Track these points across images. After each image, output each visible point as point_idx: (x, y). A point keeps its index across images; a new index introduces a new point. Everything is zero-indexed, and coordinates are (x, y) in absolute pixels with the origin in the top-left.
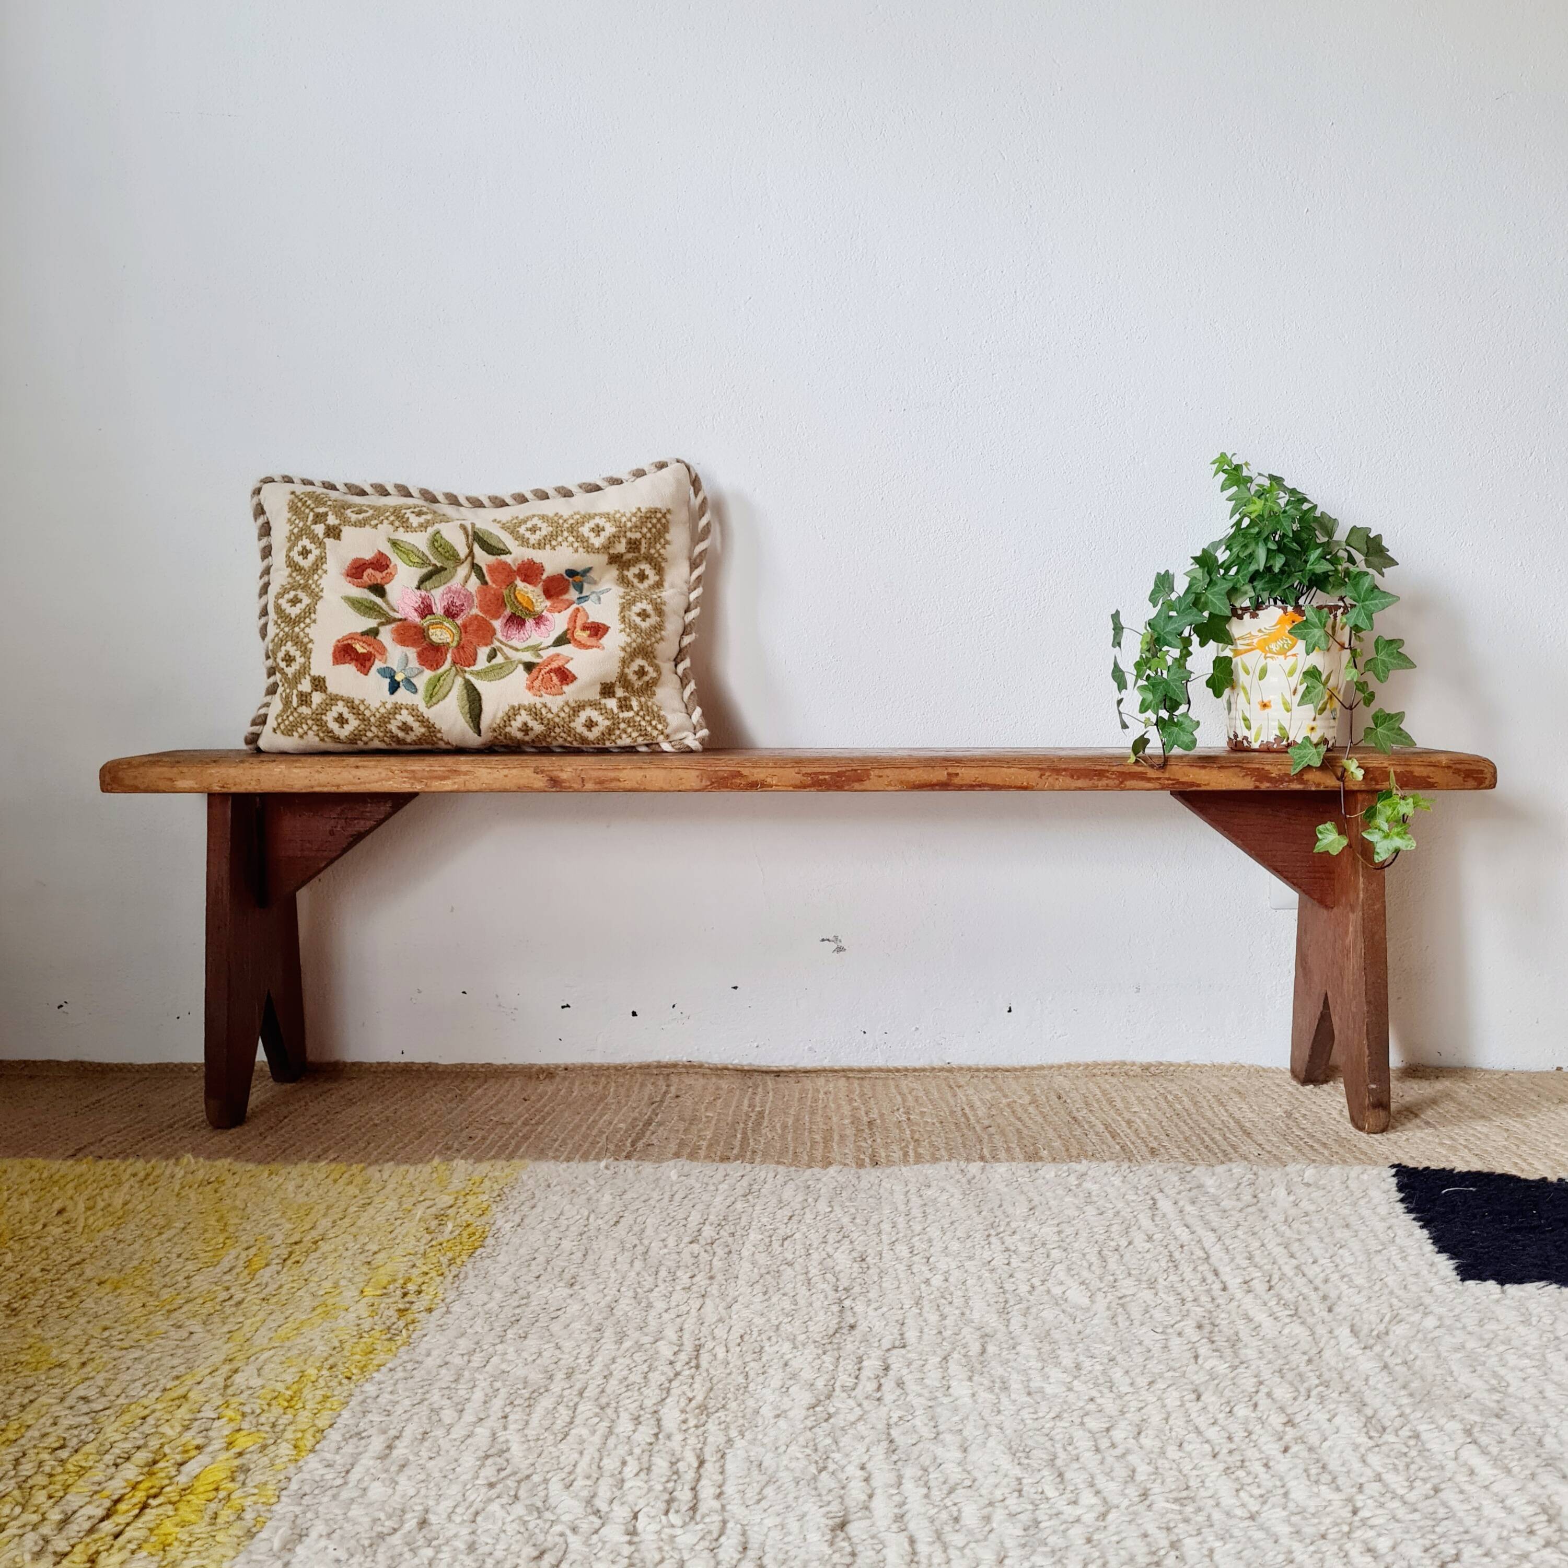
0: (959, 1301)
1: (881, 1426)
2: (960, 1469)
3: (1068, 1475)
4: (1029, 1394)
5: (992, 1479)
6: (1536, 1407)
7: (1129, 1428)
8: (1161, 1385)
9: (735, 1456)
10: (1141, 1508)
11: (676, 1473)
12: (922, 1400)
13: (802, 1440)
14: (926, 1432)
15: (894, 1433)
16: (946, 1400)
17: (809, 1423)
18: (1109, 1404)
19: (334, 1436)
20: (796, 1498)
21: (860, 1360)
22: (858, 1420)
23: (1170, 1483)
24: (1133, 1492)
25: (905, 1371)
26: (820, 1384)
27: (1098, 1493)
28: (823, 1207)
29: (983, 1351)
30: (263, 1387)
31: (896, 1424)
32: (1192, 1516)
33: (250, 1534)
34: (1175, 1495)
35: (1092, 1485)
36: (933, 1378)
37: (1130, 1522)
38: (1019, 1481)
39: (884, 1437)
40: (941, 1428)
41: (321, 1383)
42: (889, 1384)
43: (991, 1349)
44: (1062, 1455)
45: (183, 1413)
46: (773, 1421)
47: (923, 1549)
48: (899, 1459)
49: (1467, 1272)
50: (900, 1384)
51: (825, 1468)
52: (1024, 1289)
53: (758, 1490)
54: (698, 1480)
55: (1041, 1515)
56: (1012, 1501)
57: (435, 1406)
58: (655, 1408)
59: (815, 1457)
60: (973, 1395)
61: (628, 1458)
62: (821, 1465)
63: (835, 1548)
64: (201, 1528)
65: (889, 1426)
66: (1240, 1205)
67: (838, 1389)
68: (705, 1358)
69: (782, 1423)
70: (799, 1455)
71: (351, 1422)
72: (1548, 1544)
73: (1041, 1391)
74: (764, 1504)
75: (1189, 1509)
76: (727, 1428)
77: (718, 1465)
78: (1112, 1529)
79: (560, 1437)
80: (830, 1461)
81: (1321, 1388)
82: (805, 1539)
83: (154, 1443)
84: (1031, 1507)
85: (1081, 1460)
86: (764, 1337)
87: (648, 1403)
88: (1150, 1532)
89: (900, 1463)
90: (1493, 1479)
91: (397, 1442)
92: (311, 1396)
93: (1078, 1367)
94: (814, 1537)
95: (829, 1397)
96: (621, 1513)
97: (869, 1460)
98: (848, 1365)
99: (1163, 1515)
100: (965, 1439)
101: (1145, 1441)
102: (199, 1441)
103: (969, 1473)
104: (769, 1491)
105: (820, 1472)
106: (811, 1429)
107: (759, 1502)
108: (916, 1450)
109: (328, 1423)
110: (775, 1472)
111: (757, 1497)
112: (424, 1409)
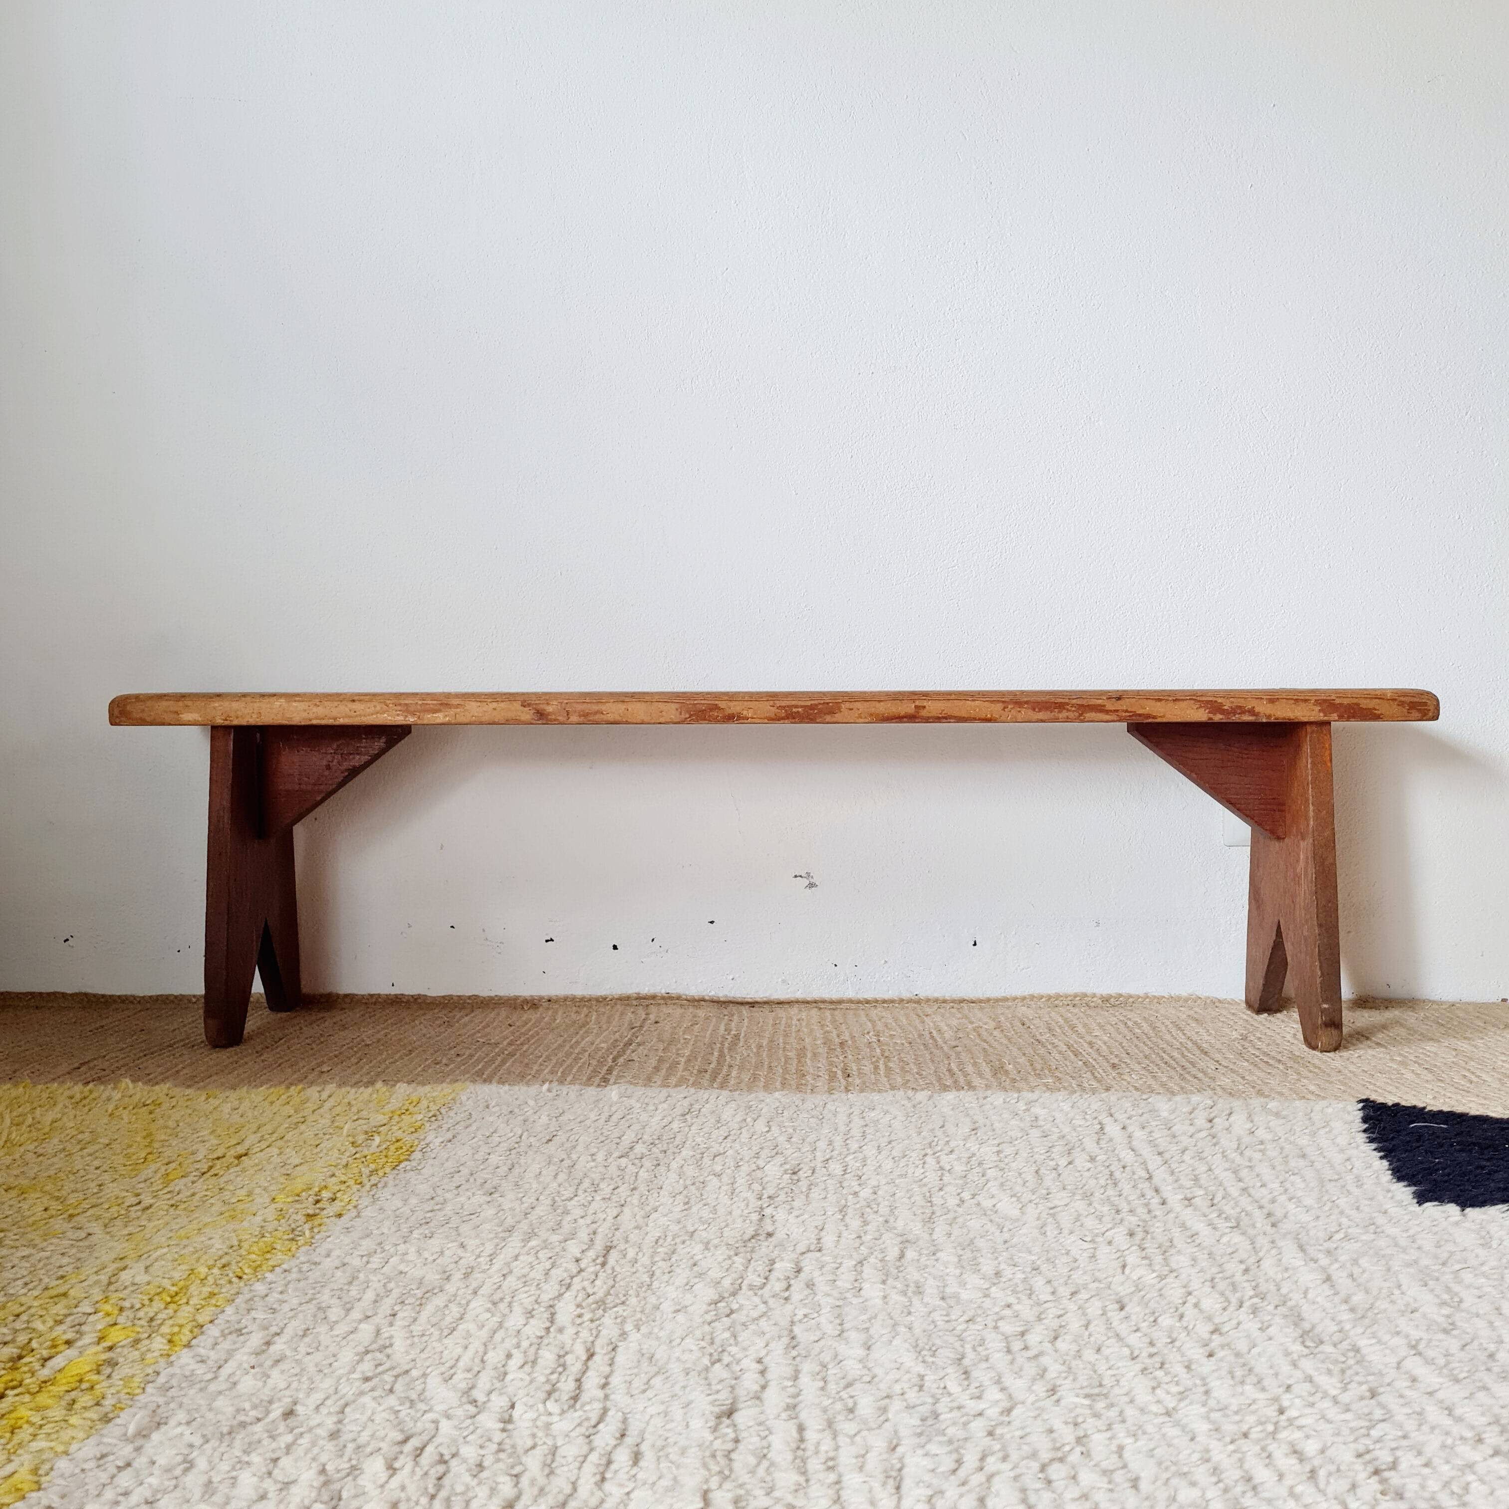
0: (884, 1210)
1: (785, 1323)
2: (860, 1366)
3: (974, 1374)
4: (943, 1298)
5: (894, 1375)
7: (1046, 1332)
8: (1085, 1294)
9: (627, 1348)
10: (1047, 1404)
11: (564, 1366)
12: (830, 1300)
13: (698, 1333)
14: (831, 1329)
15: (797, 1330)
16: (855, 1301)
17: (708, 1318)
18: (1026, 1308)
19: (213, 1331)
20: (684, 1387)
21: (773, 1262)
22: (761, 1317)
23: (1082, 1380)
24: (1040, 1388)
25: (816, 1273)
26: (727, 1282)
27: (1003, 1389)
28: (761, 1126)
29: (902, 1255)
30: (148, 1283)
31: (800, 1321)
32: (1103, 1412)
33: (106, 1419)
34: (1087, 1390)
35: (998, 1382)
36: (845, 1280)
37: (1036, 1418)
38: (922, 1377)
39: (786, 1333)
40: (847, 1326)
41: (211, 1279)
42: (798, 1285)
43: (910, 1255)
44: (970, 1354)
45: (60, 1309)
46: (671, 1316)
47: (812, 1437)
48: (799, 1355)
49: (1424, 1196)
50: (810, 1285)
51: (719, 1360)
52: (955, 1202)
53: (645, 1380)
54: (584, 1373)
55: (941, 1408)
56: (912, 1396)
57: (324, 1305)
58: (551, 1303)
59: (710, 1350)
60: (885, 1297)
61: (514, 1352)
62: (716, 1357)
63: (716, 1435)
64: (57, 1413)
65: (793, 1323)
66: (1192, 1130)
67: (744, 1287)
68: (613, 1256)
69: (680, 1317)
70: (693, 1347)
71: (234, 1318)
73: (957, 1297)
74: (650, 1394)
75: (1100, 1405)
76: (623, 1322)
77: (607, 1357)
78: (1016, 1424)
79: (446, 1332)
80: (726, 1354)
81: (1256, 1300)
82: (687, 1426)
83: (22, 1338)
84: (930, 1400)
85: (991, 1360)
86: (678, 1240)
87: (545, 1298)
88: (1055, 1428)
89: (798, 1359)
91: (276, 1338)
92: (197, 1291)
93: (998, 1274)
94: (697, 1424)
95: (734, 1294)
96: (498, 1402)
97: (767, 1354)
98: (759, 1266)
100: (871, 1337)
101: (1060, 1344)
102: (70, 1336)
103: (869, 1369)
104: (656, 1382)
105: (713, 1364)
106: (709, 1324)
107: (644, 1391)
108: (817, 1347)
109: (209, 1318)
110: (666, 1363)
111: (643, 1387)
112: (312, 1307)
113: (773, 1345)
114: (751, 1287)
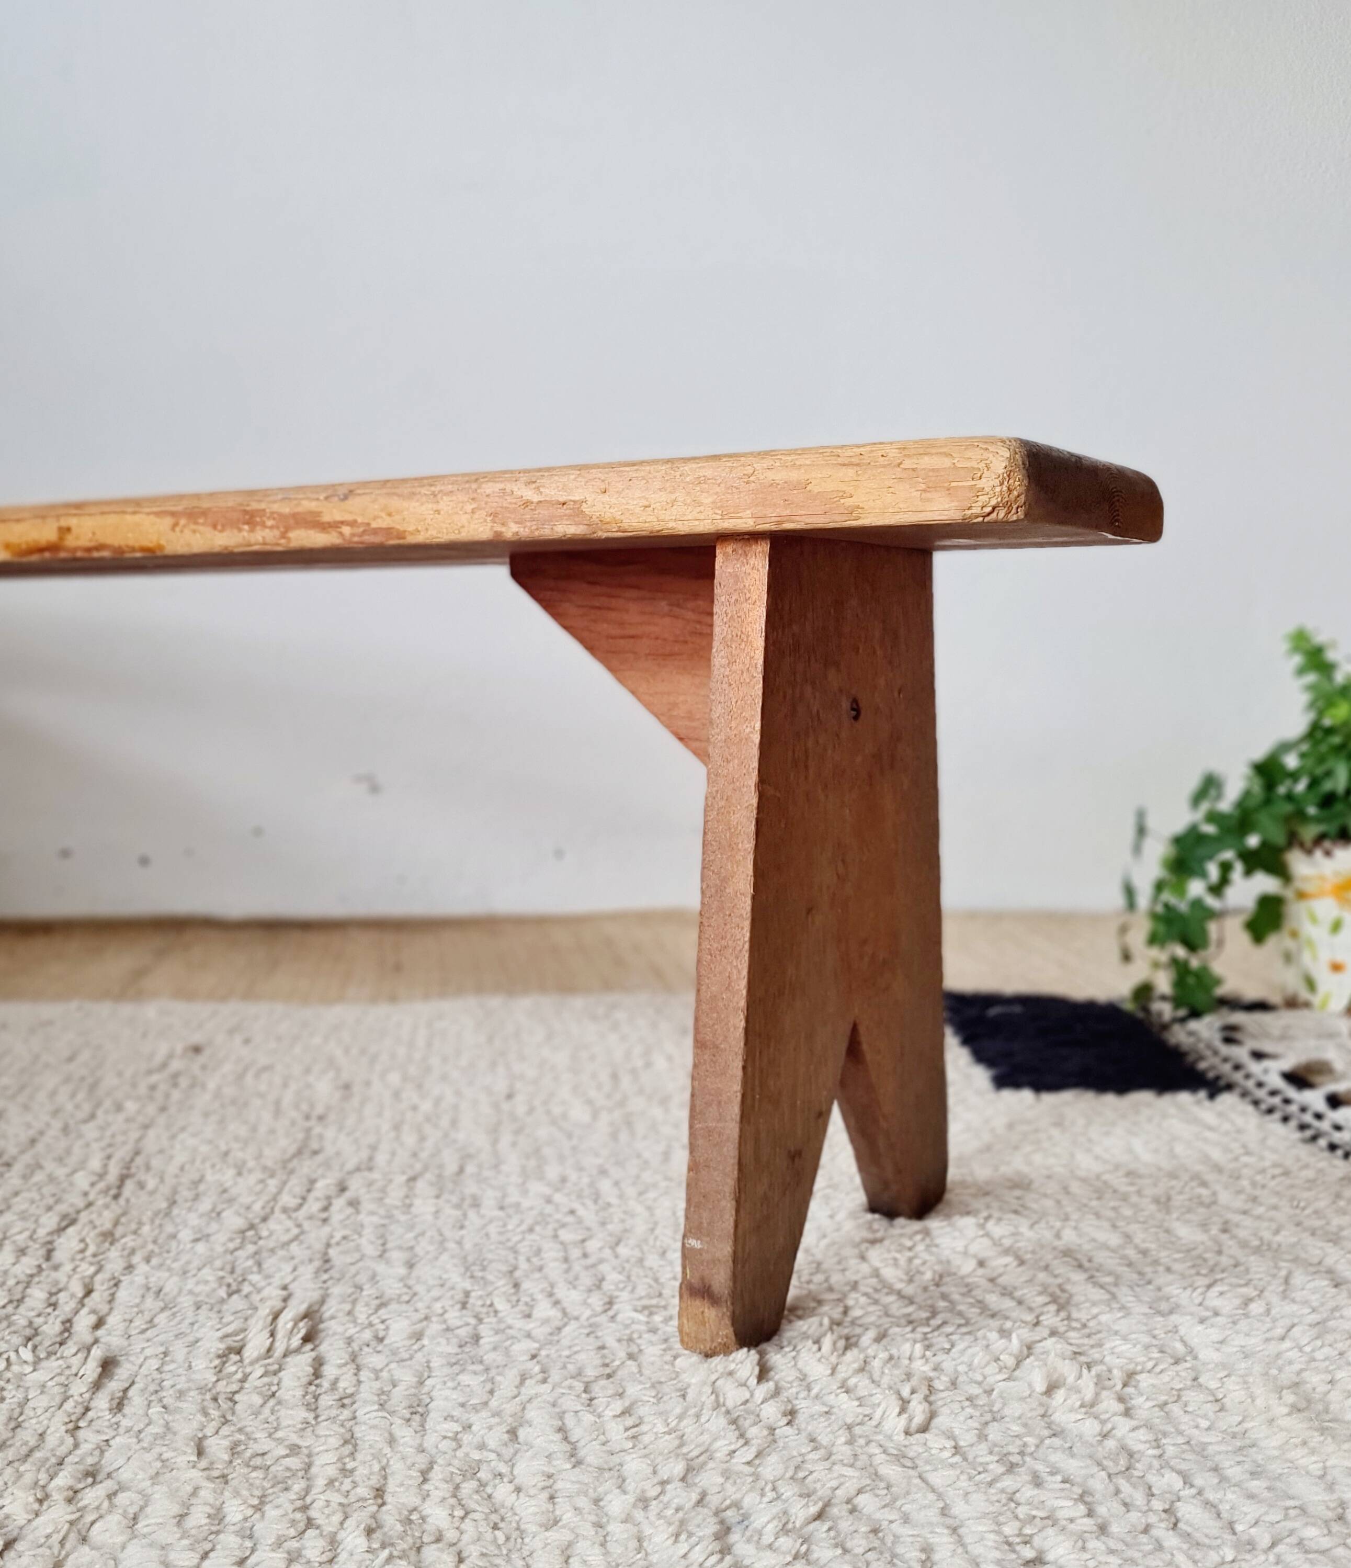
0: (445, 1122)
1: (319, 1246)
2: (401, 1285)
3: (525, 1285)
4: (502, 1208)
5: (436, 1292)
6: (1058, 1202)
7: (609, 1239)
8: (651, 1195)
9: (132, 1282)
10: (603, 1319)
11: (54, 1305)
12: (375, 1219)
13: (218, 1263)
14: (370, 1250)
15: (332, 1252)
16: (403, 1218)
17: (231, 1246)
18: (588, 1214)
20: (192, 1324)
21: (313, 1182)
22: (292, 1241)
23: (641, 1291)
24: (596, 1301)
25: (363, 1191)
26: (257, 1207)
27: (557, 1303)
28: (317, 1040)
29: (461, 1170)
31: (338, 1244)
32: (660, 1326)
34: (646, 1302)
35: (551, 1295)
36: (395, 1195)
37: (588, 1335)
38: (467, 1294)
39: (318, 1256)
40: (389, 1245)
42: (339, 1203)
43: (470, 1169)
44: (523, 1265)
46: (189, 1246)
47: (329, 1371)
48: (331, 1278)
49: (1003, 1081)
50: (354, 1204)
51: (238, 1291)
52: (521, 1110)
53: (148, 1319)
54: (77, 1312)
55: (484, 1330)
56: (454, 1316)
58: (49, 1238)
59: (230, 1280)
60: (437, 1212)
62: (234, 1287)
63: (221, 1375)
65: (328, 1245)
67: (277, 1210)
68: (129, 1186)
69: (201, 1248)
70: (210, 1278)
72: (1053, 1333)
73: (517, 1205)
74: (150, 1332)
75: (657, 1318)
76: (133, 1252)
77: (107, 1294)
78: (565, 1342)
80: (246, 1283)
81: (828, 1191)
82: (190, 1367)
84: (473, 1321)
85: (545, 1270)
86: (208, 1164)
87: (42, 1232)
88: (608, 1345)
89: (330, 1283)
90: (1001, 1270)
93: (564, 1180)
94: (200, 1364)
95: (265, 1219)
97: (294, 1280)
98: (297, 1186)
99: (627, 1326)
100: (416, 1256)
101: (622, 1250)
103: (409, 1288)
104: (161, 1319)
105: (230, 1295)
106: (232, 1252)
107: (143, 1331)
108: (353, 1270)
110: (175, 1298)
111: (144, 1327)
113: (301, 1269)
114: (285, 1210)
